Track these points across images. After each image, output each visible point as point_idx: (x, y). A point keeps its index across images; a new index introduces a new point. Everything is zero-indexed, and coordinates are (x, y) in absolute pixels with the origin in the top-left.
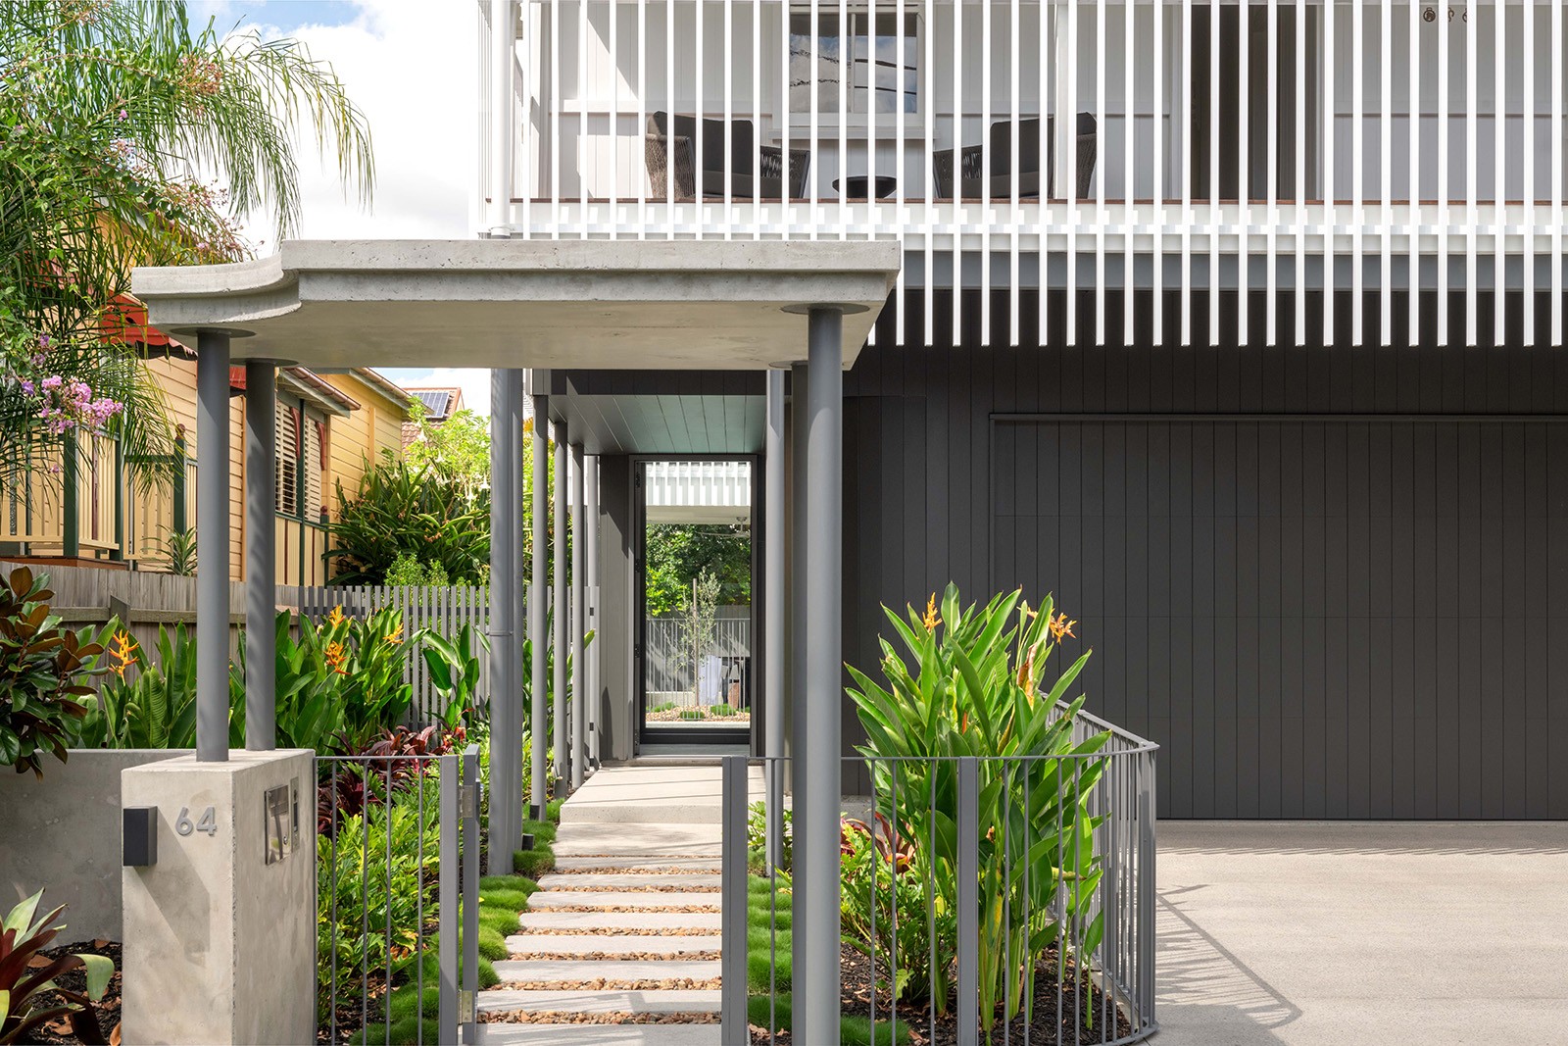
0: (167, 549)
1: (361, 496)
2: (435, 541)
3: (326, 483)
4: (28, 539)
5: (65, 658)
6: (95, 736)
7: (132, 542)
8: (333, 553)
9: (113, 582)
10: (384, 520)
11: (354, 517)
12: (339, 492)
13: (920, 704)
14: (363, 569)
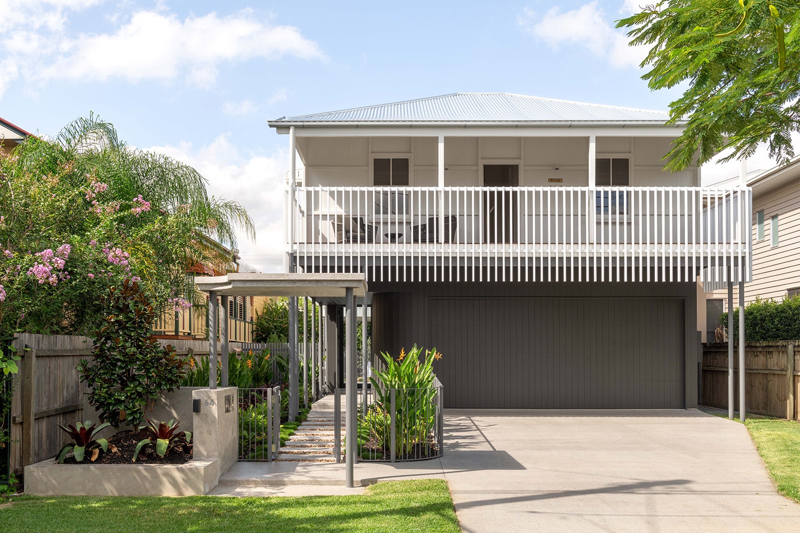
0: (204, 332)
1: (263, 313)
2: (285, 327)
3: (252, 310)
4: (165, 330)
5: (179, 365)
6: (185, 384)
7: (194, 329)
8: (255, 331)
9: (190, 343)
10: (270, 321)
11: (261, 320)
12: (256, 312)
13: (389, 376)
14: (264, 336)
